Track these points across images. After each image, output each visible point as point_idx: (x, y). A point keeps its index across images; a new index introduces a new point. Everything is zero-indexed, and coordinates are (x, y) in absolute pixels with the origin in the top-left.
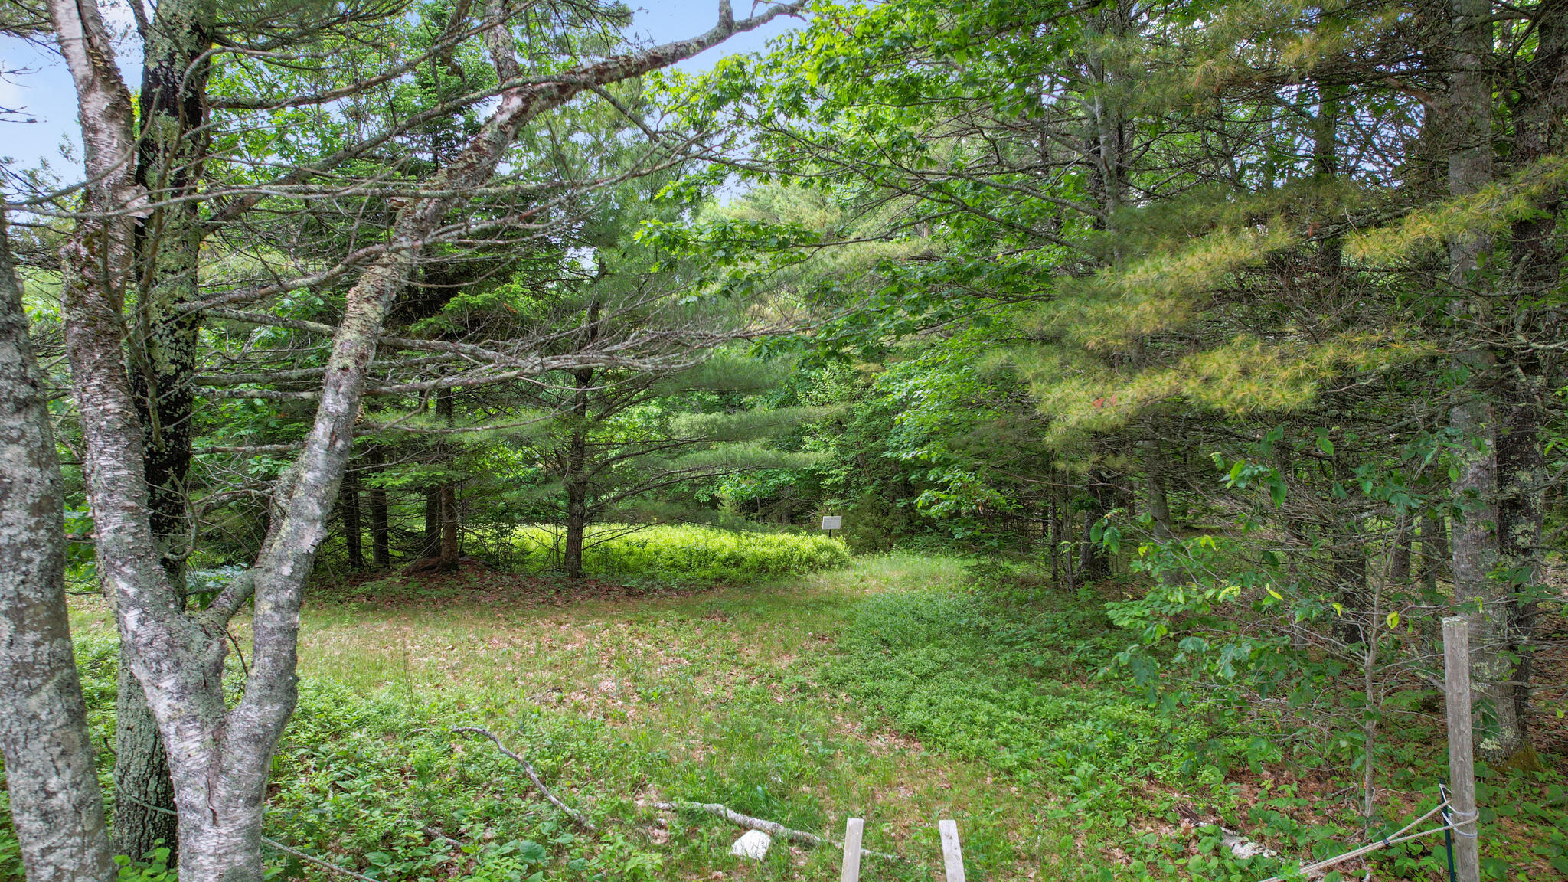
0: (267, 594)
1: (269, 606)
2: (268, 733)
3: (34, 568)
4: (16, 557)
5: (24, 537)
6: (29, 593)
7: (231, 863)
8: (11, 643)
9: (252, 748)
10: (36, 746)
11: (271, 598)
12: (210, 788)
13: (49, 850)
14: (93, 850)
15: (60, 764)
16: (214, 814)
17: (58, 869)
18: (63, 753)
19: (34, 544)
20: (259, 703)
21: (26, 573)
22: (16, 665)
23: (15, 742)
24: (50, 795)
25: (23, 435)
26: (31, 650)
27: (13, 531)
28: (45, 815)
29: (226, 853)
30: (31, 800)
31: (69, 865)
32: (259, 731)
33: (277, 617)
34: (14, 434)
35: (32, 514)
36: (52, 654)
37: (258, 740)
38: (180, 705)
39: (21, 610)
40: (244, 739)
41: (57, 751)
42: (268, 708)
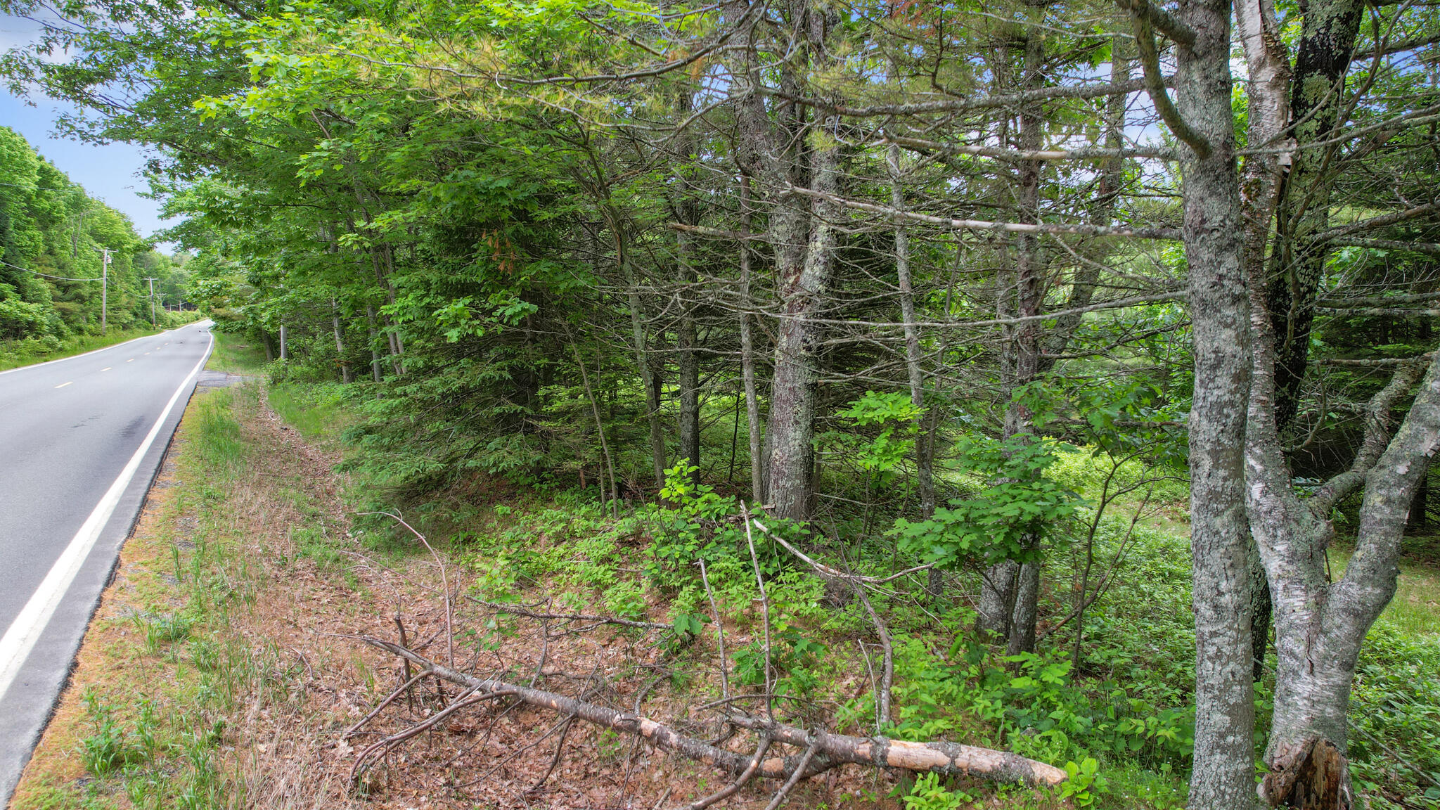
0: (1379, 488)
1: (1380, 499)
2: (1366, 611)
3: (1230, 422)
4: (1220, 412)
5: (1226, 398)
6: (1225, 440)
7: (1323, 711)
8: (1209, 475)
9: (1350, 620)
10: (1216, 554)
11: (1383, 492)
12: (1310, 644)
13: (1214, 634)
14: (1243, 646)
15: (1229, 573)
16: (1312, 665)
17: (1219, 650)
18: (1232, 565)
19: (1232, 404)
20: (1361, 582)
21: (1225, 425)
22: (1210, 492)
23: (1203, 548)
24: (1220, 594)
25: (1234, 322)
26: (1221, 483)
27: (1220, 392)
28: (1216, 607)
29: (1319, 701)
30: (1208, 593)
31: (1226, 650)
32: (1358, 607)
33: (1387, 510)
34: (1229, 321)
35: (1233, 381)
36: (1233, 489)
37: (1357, 615)
38: (1290, 568)
39: (1217, 452)
40: (1344, 610)
41: (1228, 562)
42: (1369, 589)
